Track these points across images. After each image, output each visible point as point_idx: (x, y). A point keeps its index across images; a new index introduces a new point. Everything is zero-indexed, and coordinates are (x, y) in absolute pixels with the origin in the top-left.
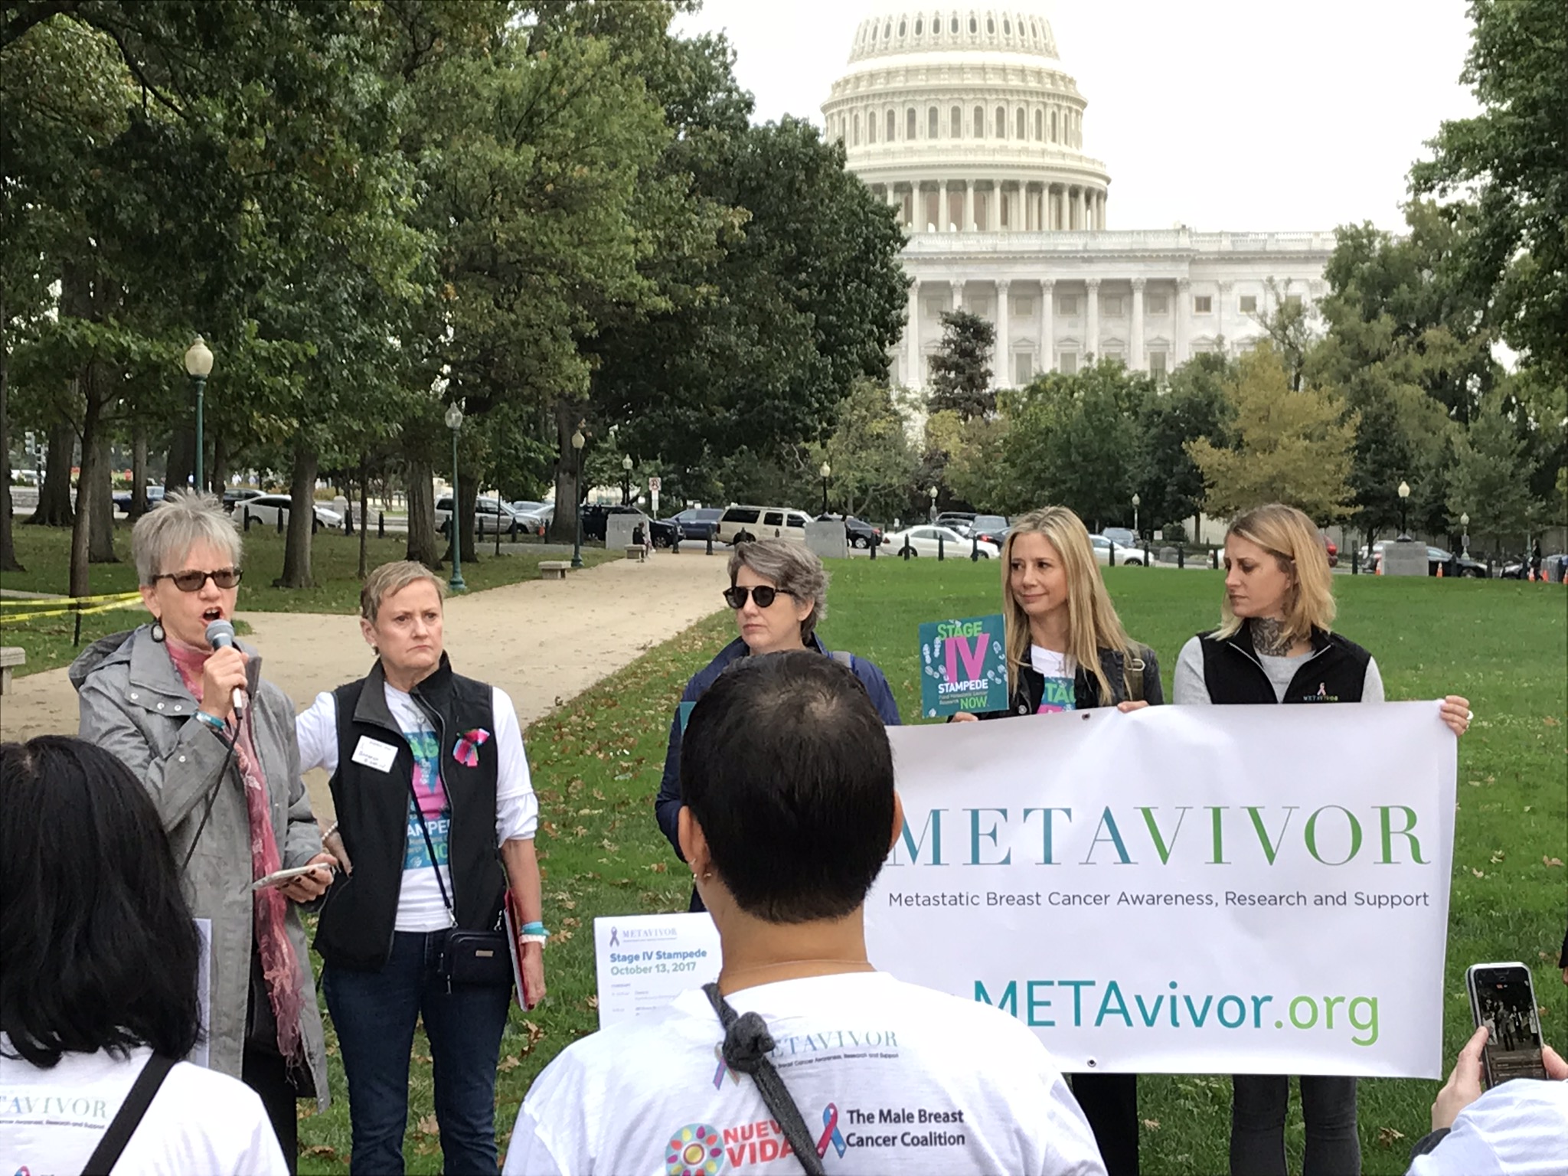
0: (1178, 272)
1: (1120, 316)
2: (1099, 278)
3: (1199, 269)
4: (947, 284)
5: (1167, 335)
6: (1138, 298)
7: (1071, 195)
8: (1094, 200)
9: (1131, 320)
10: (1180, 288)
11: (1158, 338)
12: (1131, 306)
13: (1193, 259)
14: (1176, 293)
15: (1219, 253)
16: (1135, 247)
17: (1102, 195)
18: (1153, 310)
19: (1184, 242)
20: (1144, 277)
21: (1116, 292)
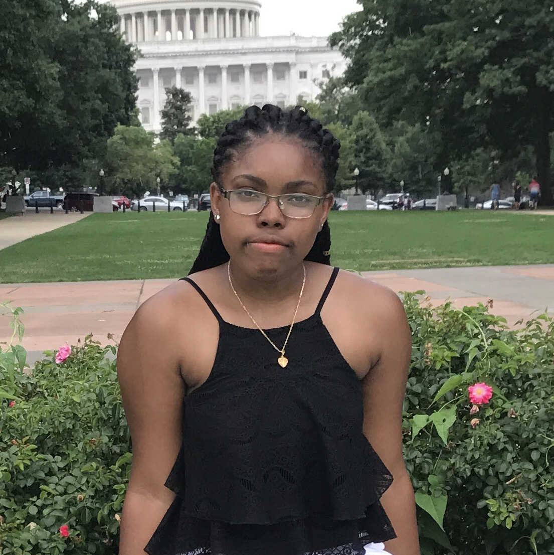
0: (290, 58)
1: (261, 82)
2: (250, 63)
3: (300, 57)
4: (173, 69)
5: (285, 92)
6: (270, 72)
7: (240, 15)
8: (253, 17)
9: (267, 84)
10: (292, 67)
11: (281, 94)
12: (266, 77)
13: (298, 52)
14: (289, 70)
15: (311, 48)
16: (268, 46)
17: (257, 14)
18: (278, 78)
19: (293, 42)
20: (273, 62)
21: (258, 70)
